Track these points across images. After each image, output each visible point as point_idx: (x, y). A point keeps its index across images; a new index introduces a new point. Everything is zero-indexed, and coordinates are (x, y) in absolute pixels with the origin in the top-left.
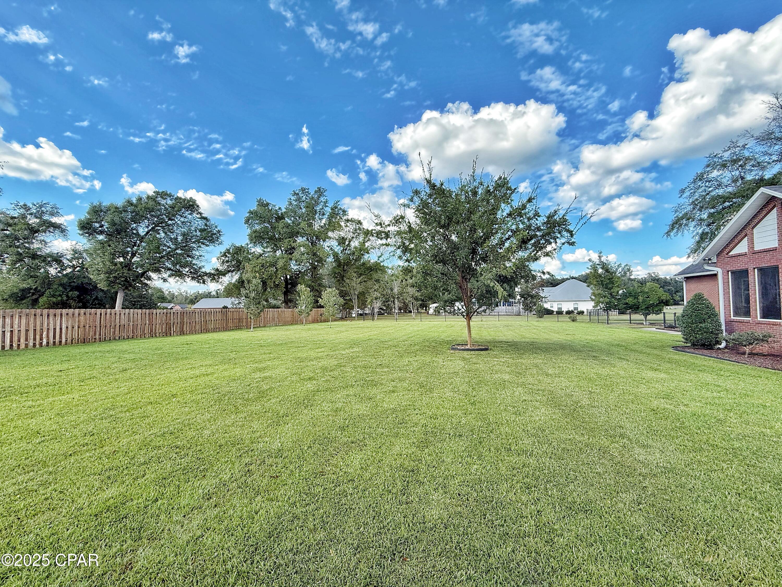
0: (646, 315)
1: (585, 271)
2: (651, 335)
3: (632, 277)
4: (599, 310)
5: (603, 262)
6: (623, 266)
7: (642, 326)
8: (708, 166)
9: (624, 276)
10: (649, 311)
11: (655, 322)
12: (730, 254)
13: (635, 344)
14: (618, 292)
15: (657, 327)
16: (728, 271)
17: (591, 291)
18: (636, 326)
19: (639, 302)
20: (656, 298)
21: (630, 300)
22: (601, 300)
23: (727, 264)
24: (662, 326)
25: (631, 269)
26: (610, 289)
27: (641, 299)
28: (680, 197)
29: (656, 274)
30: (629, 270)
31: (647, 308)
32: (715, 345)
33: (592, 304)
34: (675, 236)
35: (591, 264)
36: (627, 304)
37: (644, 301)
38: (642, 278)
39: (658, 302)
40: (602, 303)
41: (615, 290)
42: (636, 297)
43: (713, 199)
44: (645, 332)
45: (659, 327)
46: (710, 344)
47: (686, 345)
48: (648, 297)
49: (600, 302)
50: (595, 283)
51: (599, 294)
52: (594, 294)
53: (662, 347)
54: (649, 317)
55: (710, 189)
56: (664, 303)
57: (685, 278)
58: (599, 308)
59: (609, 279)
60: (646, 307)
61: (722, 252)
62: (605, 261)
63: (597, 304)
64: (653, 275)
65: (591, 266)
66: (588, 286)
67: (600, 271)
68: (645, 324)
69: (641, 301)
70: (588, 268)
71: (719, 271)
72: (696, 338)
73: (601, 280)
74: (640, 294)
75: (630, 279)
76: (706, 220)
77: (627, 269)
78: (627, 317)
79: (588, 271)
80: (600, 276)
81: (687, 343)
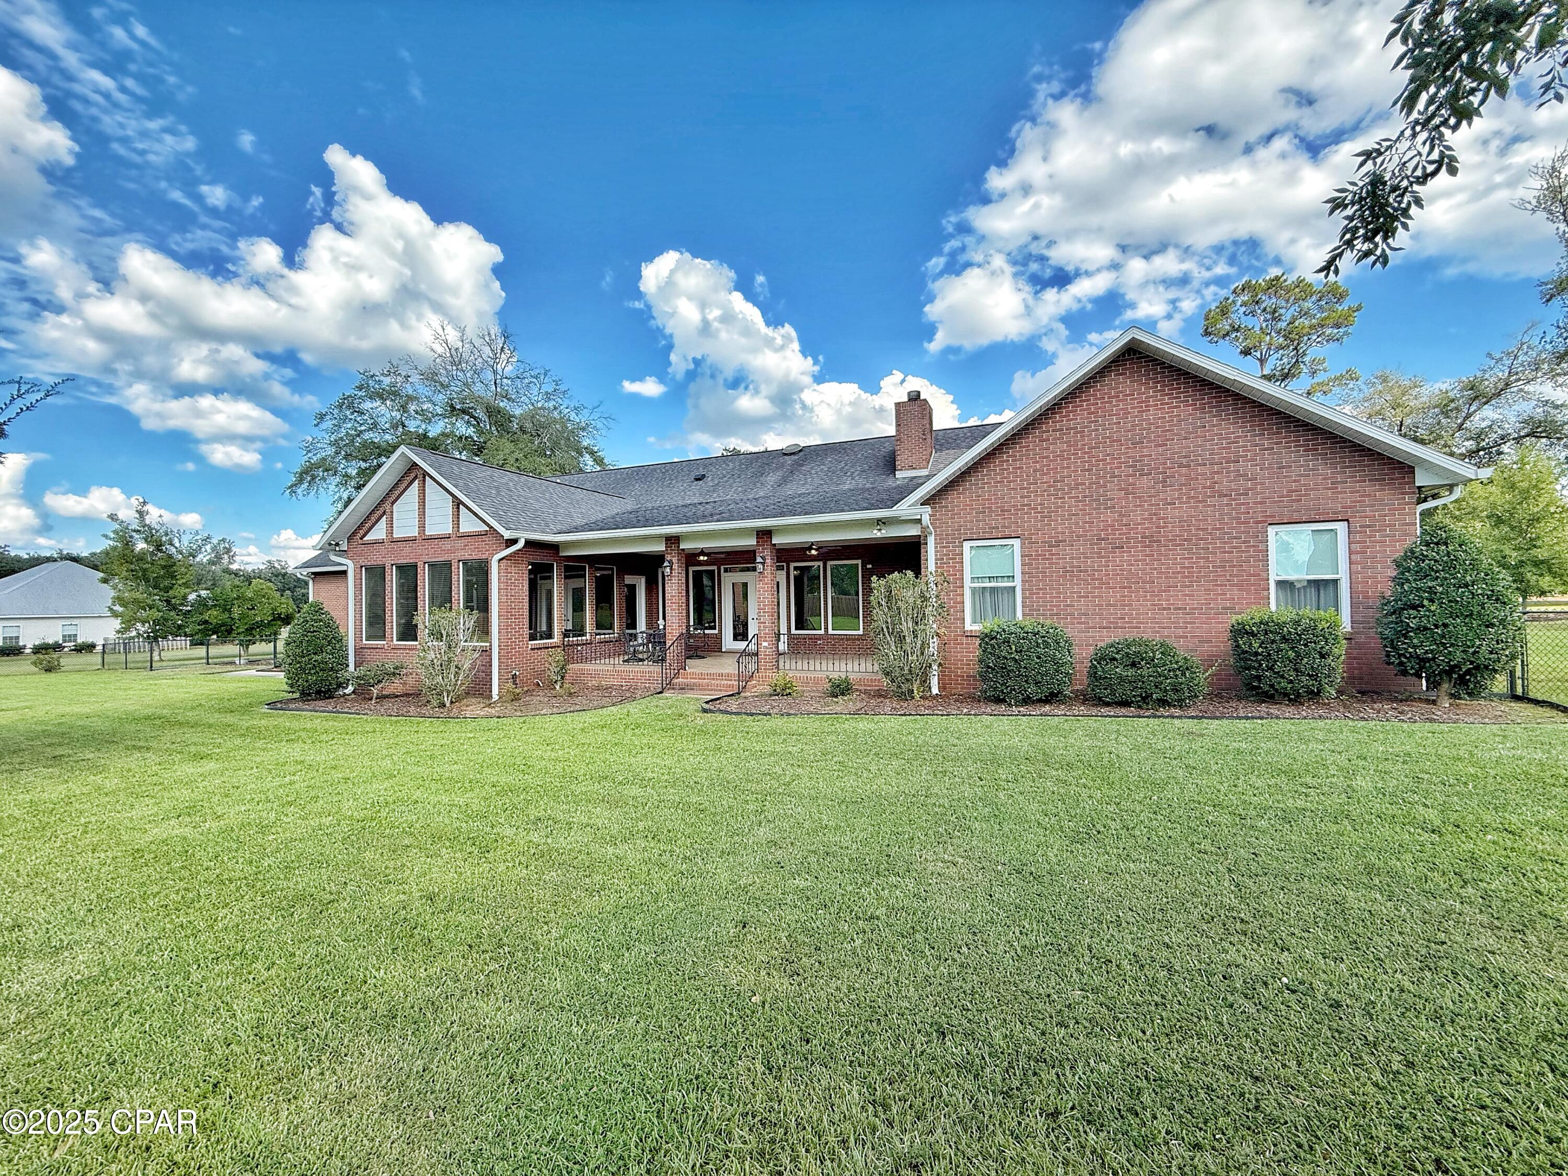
0: (245, 644)
1: (101, 546)
2: (240, 684)
3: (234, 567)
4: (133, 638)
5: (149, 527)
6: (215, 541)
7: (229, 668)
8: (360, 388)
9: (214, 563)
10: (254, 636)
11: (261, 657)
12: (365, 539)
13: (193, 708)
14: (185, 597)
15: (260, 667)
16: (362, 567)
17: (113, 593)
18: (218, 669)
19: (232, 619)
20: (267, 610)
21: (213, 616)
22: (143, 614)
23: (360, 555)
24: (270, 664)
25: (234, 549)
26: (167, 589)
27: (236, 612)
28: (316, 426)
29: (283, 564)
30: (228, 551)
31: (250, 630)
32: (336, 690)
33: (117, 624)
34: (304, 495)
35: (117, 526)
36: (206, 622)
37: (243, 616)
38: (253, 571)
39: (270, 619)
40: (143, 623)
41: (178, 591)
42: (226, 609)
43: (365, 444)
44: (233, 680)
45: (264, 667)
46: (329, 690)
47: (290, 696)
48: (253, 608)
49: (137, 620)
50: (124, 573)
51: (136, 601)
52: (119, 600)
53: (247, 709)
54: (253, 649)
55: (363, 428)
56: (282, 620)
57: (313, 573)
58: (134, 633)
59: (164, 567)
60: (247, 629)
61: (354, 534)
62: (154, 525)
63: (128, 624)
64: (276, 565)
65: (116, 532)
66: (105, 581)
67: (141, 546)
68: (237, 662)
69: (236, 616)
70: (106, 536)
71: (349, 565)
72: (307, 681)
73: (141, 569)
74: (235, 602)
75: (227, 571)
76: (355, 478)
77: (225, 548)
78: (201, 651)
79: (106, 544)
80: (141, 558)
81: (293, 692)
